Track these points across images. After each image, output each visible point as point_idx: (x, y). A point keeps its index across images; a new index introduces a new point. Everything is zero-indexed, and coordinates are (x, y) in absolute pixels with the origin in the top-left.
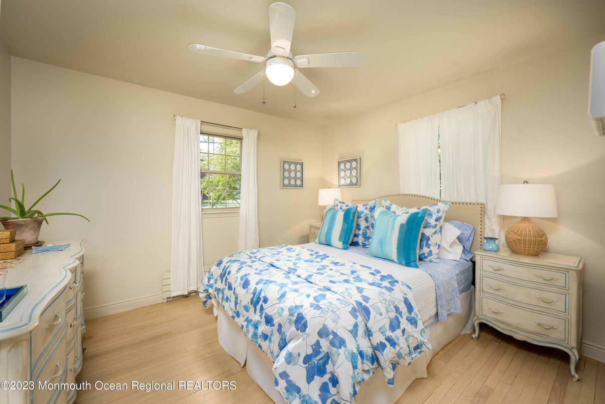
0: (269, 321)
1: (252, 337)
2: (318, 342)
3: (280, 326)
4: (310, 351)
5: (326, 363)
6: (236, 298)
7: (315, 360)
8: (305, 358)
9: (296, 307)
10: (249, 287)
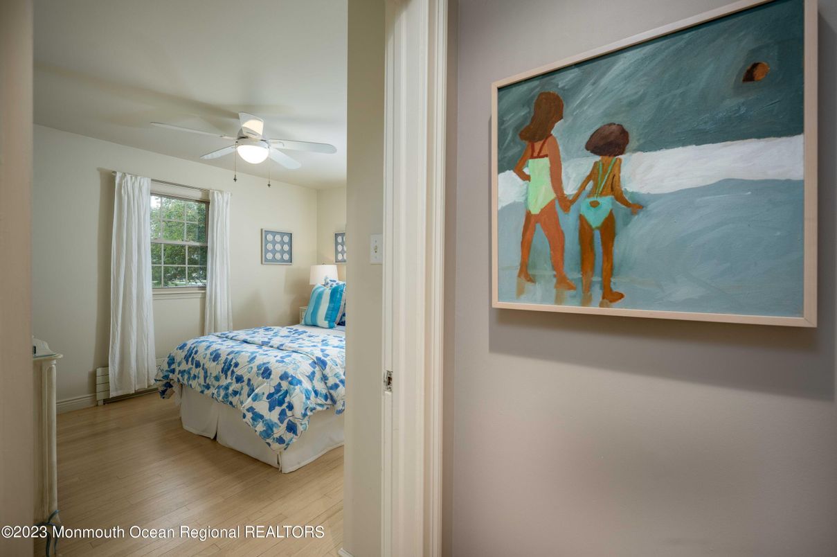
0: (239, 379)
1: (223, 398)
2: (279, 384)
3: (249, 380)
4: (272, 390)
5: (285, 396)
6: (206, 372)
7: (276, 396)
8: (268, 396)
9: (264, 364)
10: (220, 359)
